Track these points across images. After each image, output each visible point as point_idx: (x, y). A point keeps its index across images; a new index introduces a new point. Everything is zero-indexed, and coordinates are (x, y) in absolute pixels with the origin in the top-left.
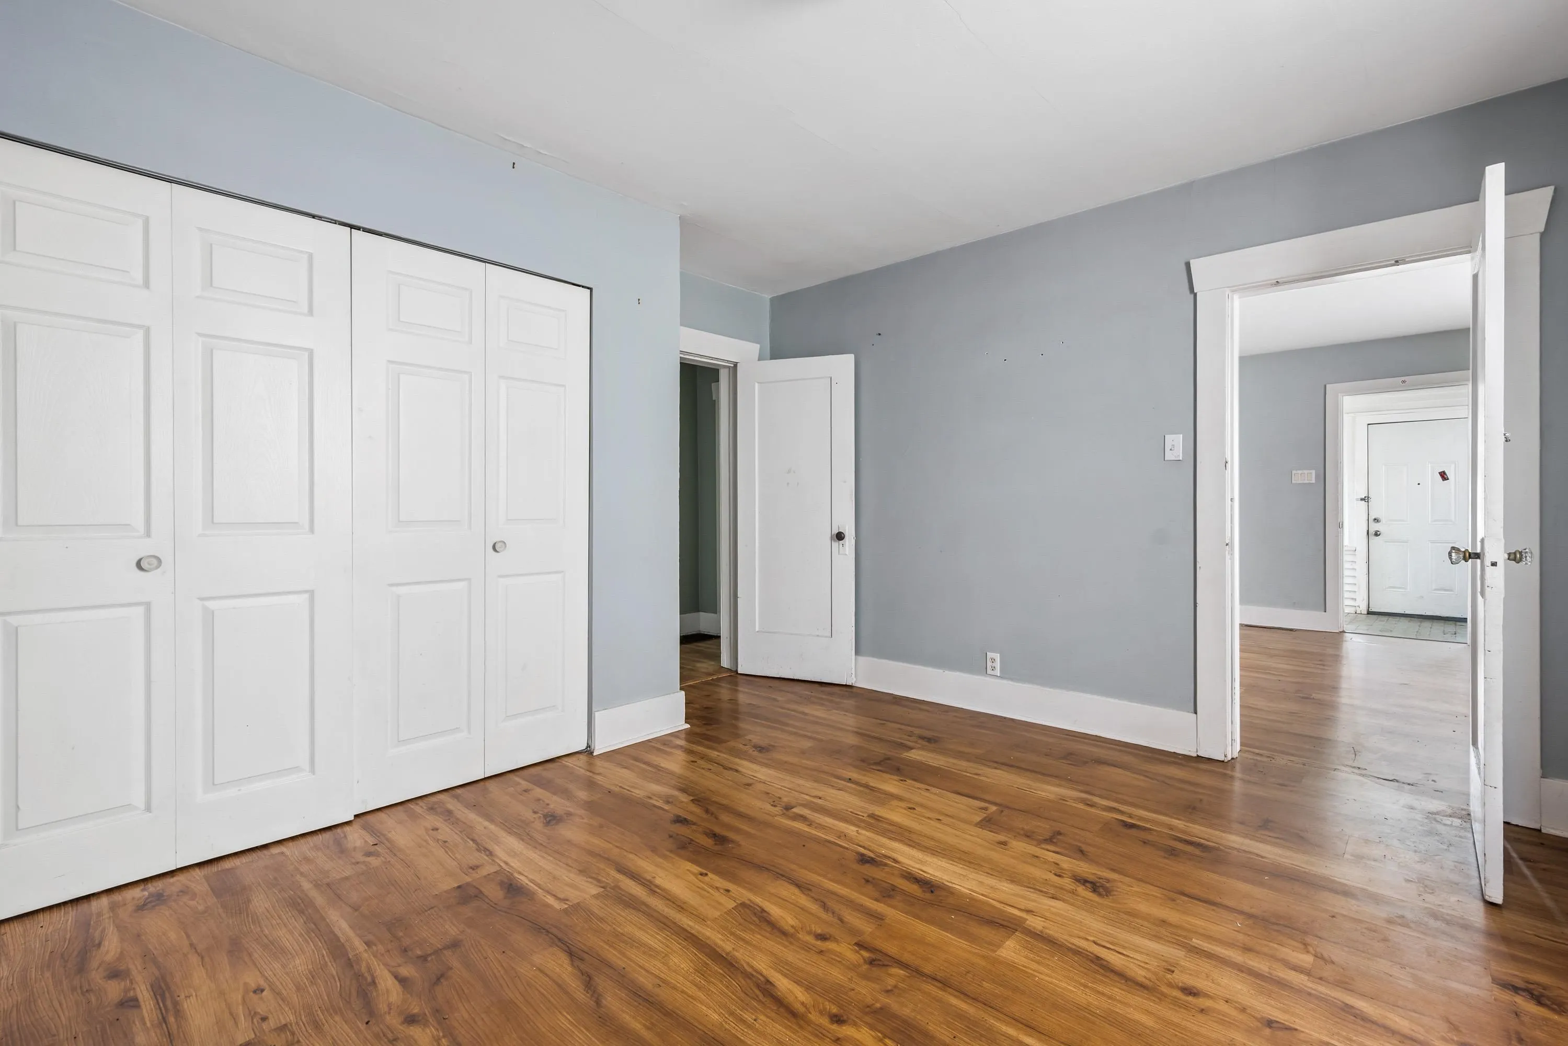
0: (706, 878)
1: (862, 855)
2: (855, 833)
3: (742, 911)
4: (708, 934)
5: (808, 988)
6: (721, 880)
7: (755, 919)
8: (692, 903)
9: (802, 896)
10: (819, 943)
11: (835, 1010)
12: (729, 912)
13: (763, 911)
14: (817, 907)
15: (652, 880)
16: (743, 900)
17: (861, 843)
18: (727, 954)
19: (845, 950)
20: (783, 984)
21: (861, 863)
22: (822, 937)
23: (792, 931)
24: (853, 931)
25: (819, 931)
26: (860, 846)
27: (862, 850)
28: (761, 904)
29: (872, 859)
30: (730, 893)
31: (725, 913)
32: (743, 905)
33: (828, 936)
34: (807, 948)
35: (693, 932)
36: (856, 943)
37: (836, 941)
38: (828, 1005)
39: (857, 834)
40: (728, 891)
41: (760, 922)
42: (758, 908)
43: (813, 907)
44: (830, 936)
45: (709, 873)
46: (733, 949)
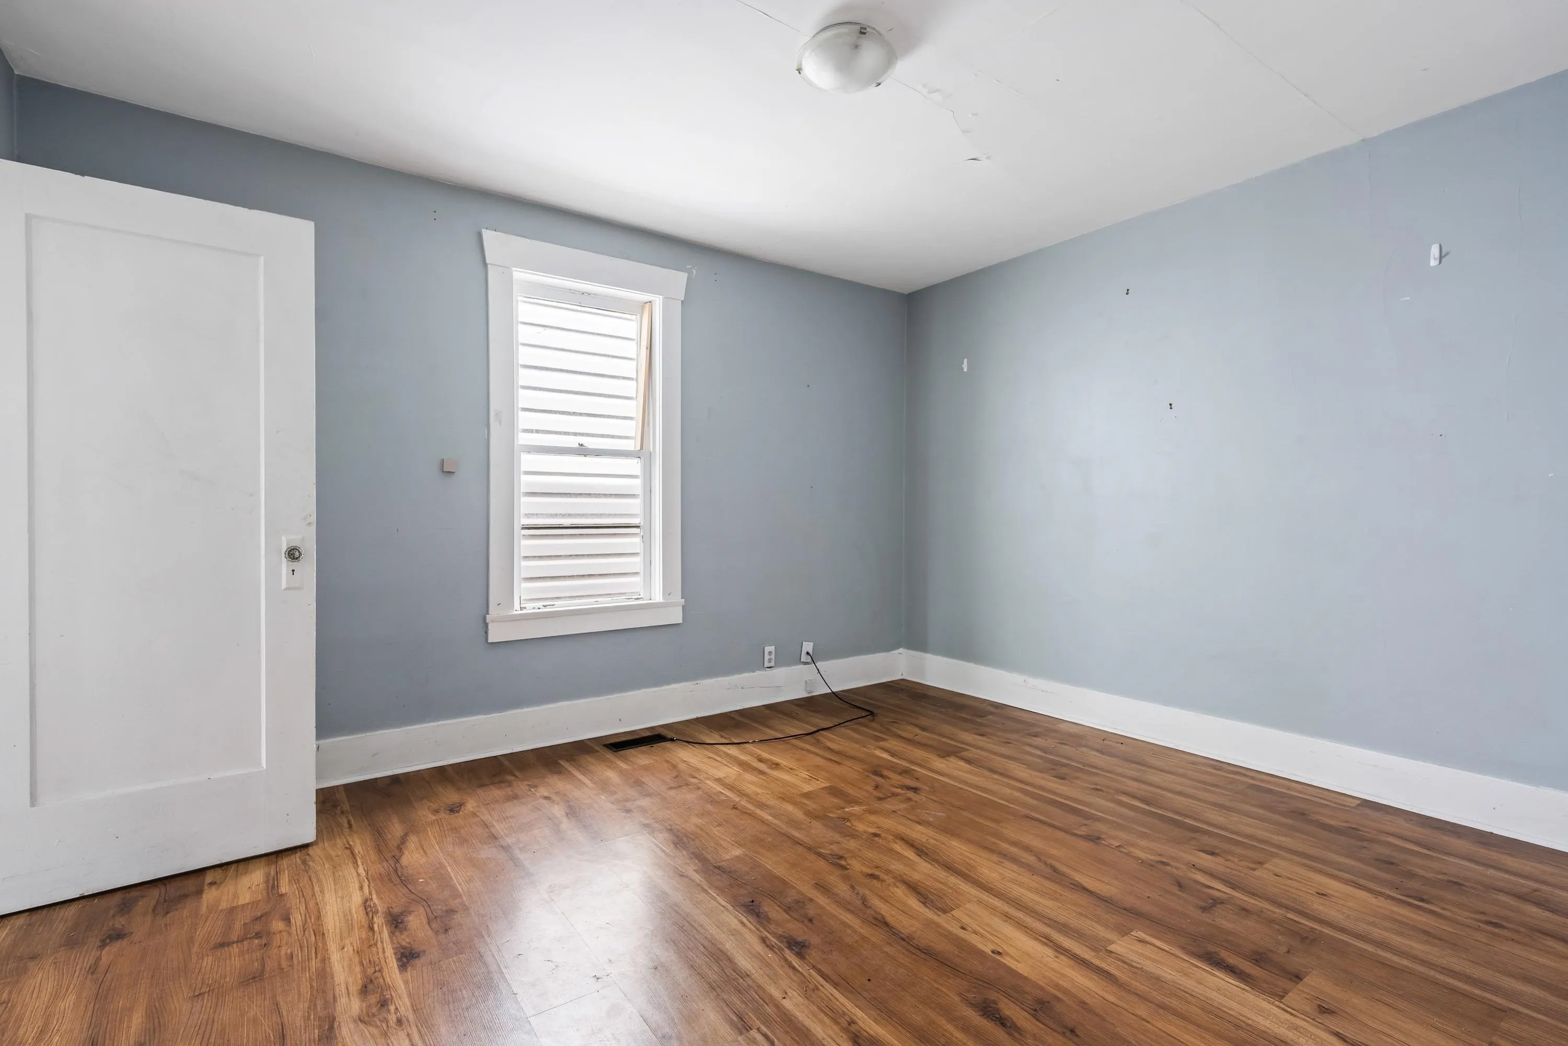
0: (993, 947)
1: (800, 956)
2: (791, 993)
3: (944, 905)
4: (972, 890)
5: (891, 850)
6: (974, 942)
7: (931, 897)
8: (997, 920)
9: (883, 913)
10: (878, 873)
11: (876, 839)
12: (958, 906)
13: (924, 904)
14: (872, 901)
15: (1058, 955)
16: (944, 916)
17: (791, 972)
18: (952, 875)
19: (856, 866)
20: (910, 854)
21: (807, 944)
22: (873, 876)
23: (898, 884)
24: (846, 878)
25: (874, 881)
26: (794, 968)
27: (796, 962)
28: (927, 910)
29: (789, 948)
30: (959, 925)
31: (962, 906)
32: (945, 911)
33: (868, 877)
34: (888, 872)
35: (987, 894)
36: (848, 870)
37: (861, 872)
38: (880, 841)
39: (789, 990)
40: (963, 928)
41: (927, 894)
42: (928, 905)
43: (876, 902)
44: (866, 876)
45: (990, 953)
46: (948, 877)
